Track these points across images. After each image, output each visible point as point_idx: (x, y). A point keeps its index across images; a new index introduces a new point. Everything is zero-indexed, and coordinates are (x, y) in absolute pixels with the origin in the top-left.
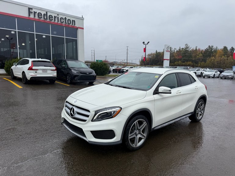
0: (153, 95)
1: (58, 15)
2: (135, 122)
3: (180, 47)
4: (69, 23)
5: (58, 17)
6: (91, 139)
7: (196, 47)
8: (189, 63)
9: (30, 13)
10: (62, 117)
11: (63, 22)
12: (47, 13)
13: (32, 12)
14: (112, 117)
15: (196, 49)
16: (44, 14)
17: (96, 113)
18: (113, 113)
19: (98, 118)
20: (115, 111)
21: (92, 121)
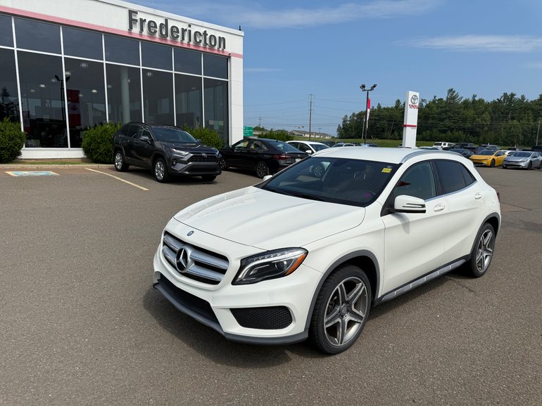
0: (381, 216)
1: (190, 26)
2: (338, 287)
3: (435, 97)
4: (213, 44)
5: (190, 31)
6: (232, 327)
7: (474, 96)
8: (456, 134)
9: (132, 22)
10: (156, 270)
11: (200, 41)
12: (166, 21)
13: (136, 21)
14: (284, 275)
15: (474, 100)
16: (161, 25)
17: (243, 264)
18: (285, 263)
19: (248, 275)
20: (291, 260)
21: (234, 283)
